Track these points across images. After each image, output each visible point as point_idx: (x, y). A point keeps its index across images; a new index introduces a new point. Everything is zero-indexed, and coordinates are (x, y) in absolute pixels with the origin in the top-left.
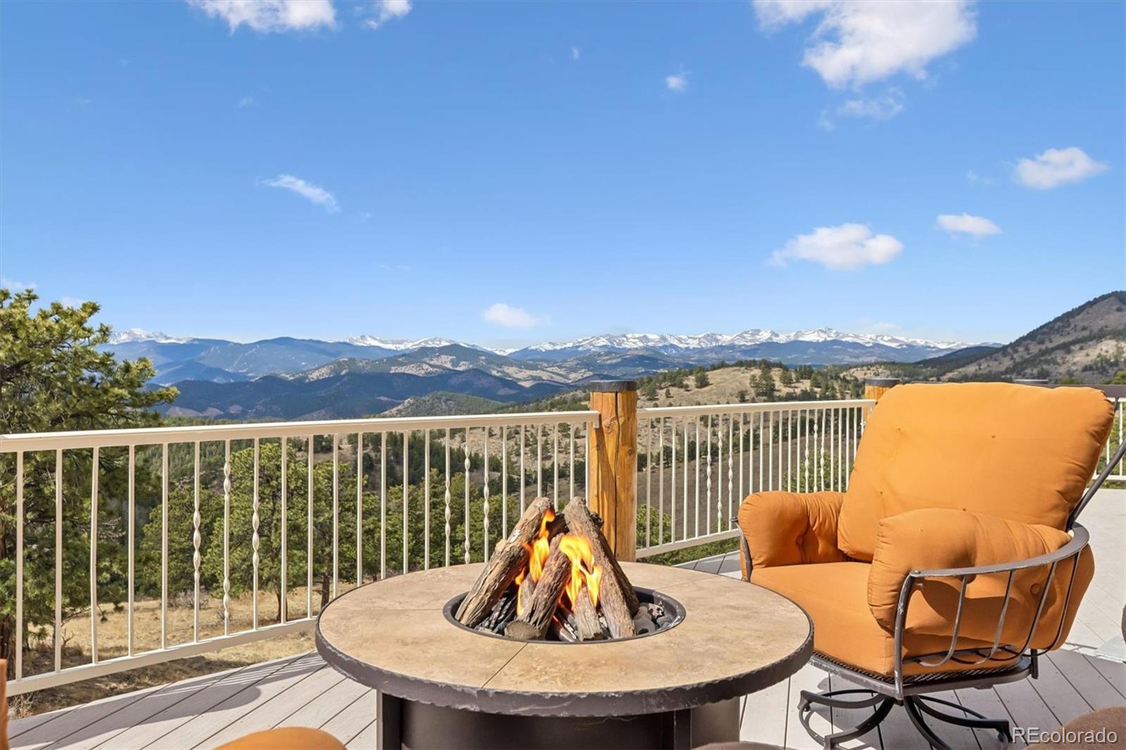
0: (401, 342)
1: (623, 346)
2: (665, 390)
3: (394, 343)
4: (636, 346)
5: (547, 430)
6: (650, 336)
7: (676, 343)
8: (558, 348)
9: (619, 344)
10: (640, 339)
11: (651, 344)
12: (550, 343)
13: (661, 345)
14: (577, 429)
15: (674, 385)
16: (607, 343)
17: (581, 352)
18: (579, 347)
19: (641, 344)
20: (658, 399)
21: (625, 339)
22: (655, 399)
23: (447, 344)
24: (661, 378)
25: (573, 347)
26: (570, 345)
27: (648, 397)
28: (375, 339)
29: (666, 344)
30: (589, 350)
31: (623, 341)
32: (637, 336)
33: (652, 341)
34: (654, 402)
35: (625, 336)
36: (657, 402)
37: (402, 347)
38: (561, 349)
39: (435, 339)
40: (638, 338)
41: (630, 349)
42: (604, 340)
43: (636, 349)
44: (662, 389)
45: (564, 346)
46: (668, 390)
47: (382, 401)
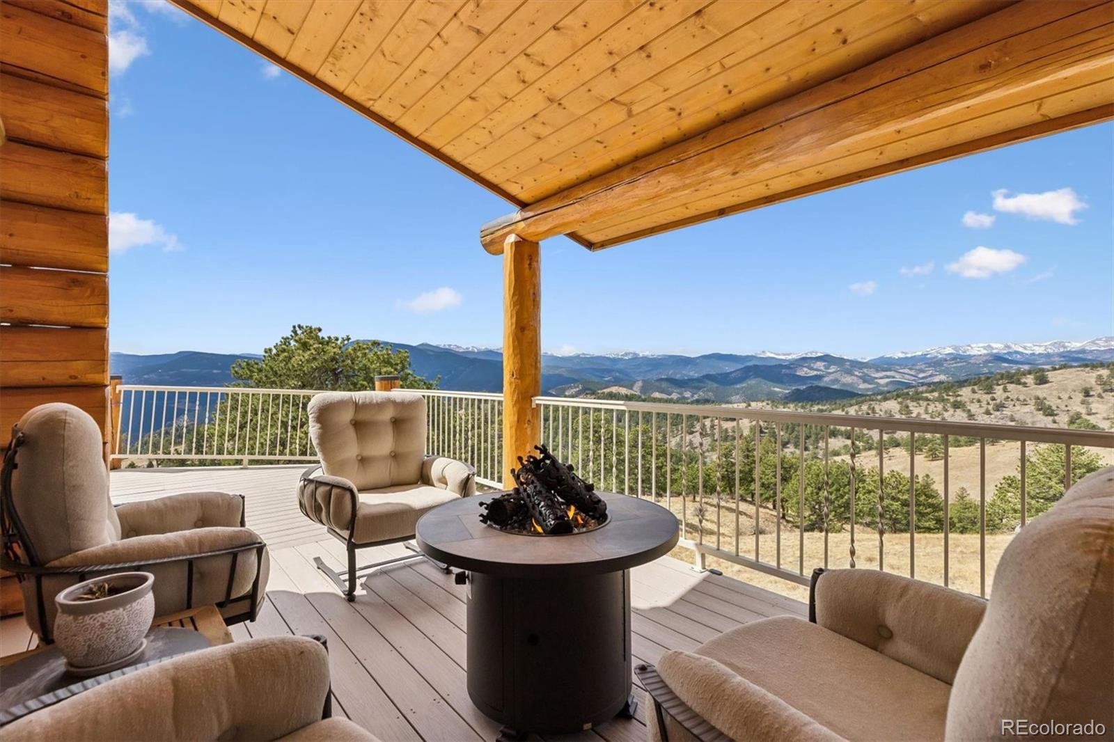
0: (789, 355)
1: (968, 353)
2: (1002, 386)
3: (784, 355)
4: (980, 353)
5: (892, 413)
6: (994, 345)
7: (1021, 350)
8: (909, 355)
9: (965, 352)
10: (985, 348)
11: (995, 351)
12: (903, 352)
13: (1005, 352)
14: (919, 413)
15: (1012, 383)
16: (953, 351)
17: (929, 358)
18: (927, 354)
19: (985, 352)
20: (995, 393)
21: (969, 348)
22: (991, 393)
23: (822, 355)
24: (999, 377)
25: (922, 355)
26: (920, 353)
27: (985, 391)
28: (772, 353)
29: (1010, 351)
30: (937, 357)
31: (968, 349)
32: (981, 345)
33: (996, 348)
34: (991, 395)
35: (969, 346)
36: (994, 395)
37: (790, 357)
38: (912, 357)
39: (813, 352)
40: (982, 347)
41: (975, 356)
42: (949, 349)
43: (981, 355)
44: (1000, 385)
45: (914, 355)
46: (1006, 387)
47: (775, 391)
